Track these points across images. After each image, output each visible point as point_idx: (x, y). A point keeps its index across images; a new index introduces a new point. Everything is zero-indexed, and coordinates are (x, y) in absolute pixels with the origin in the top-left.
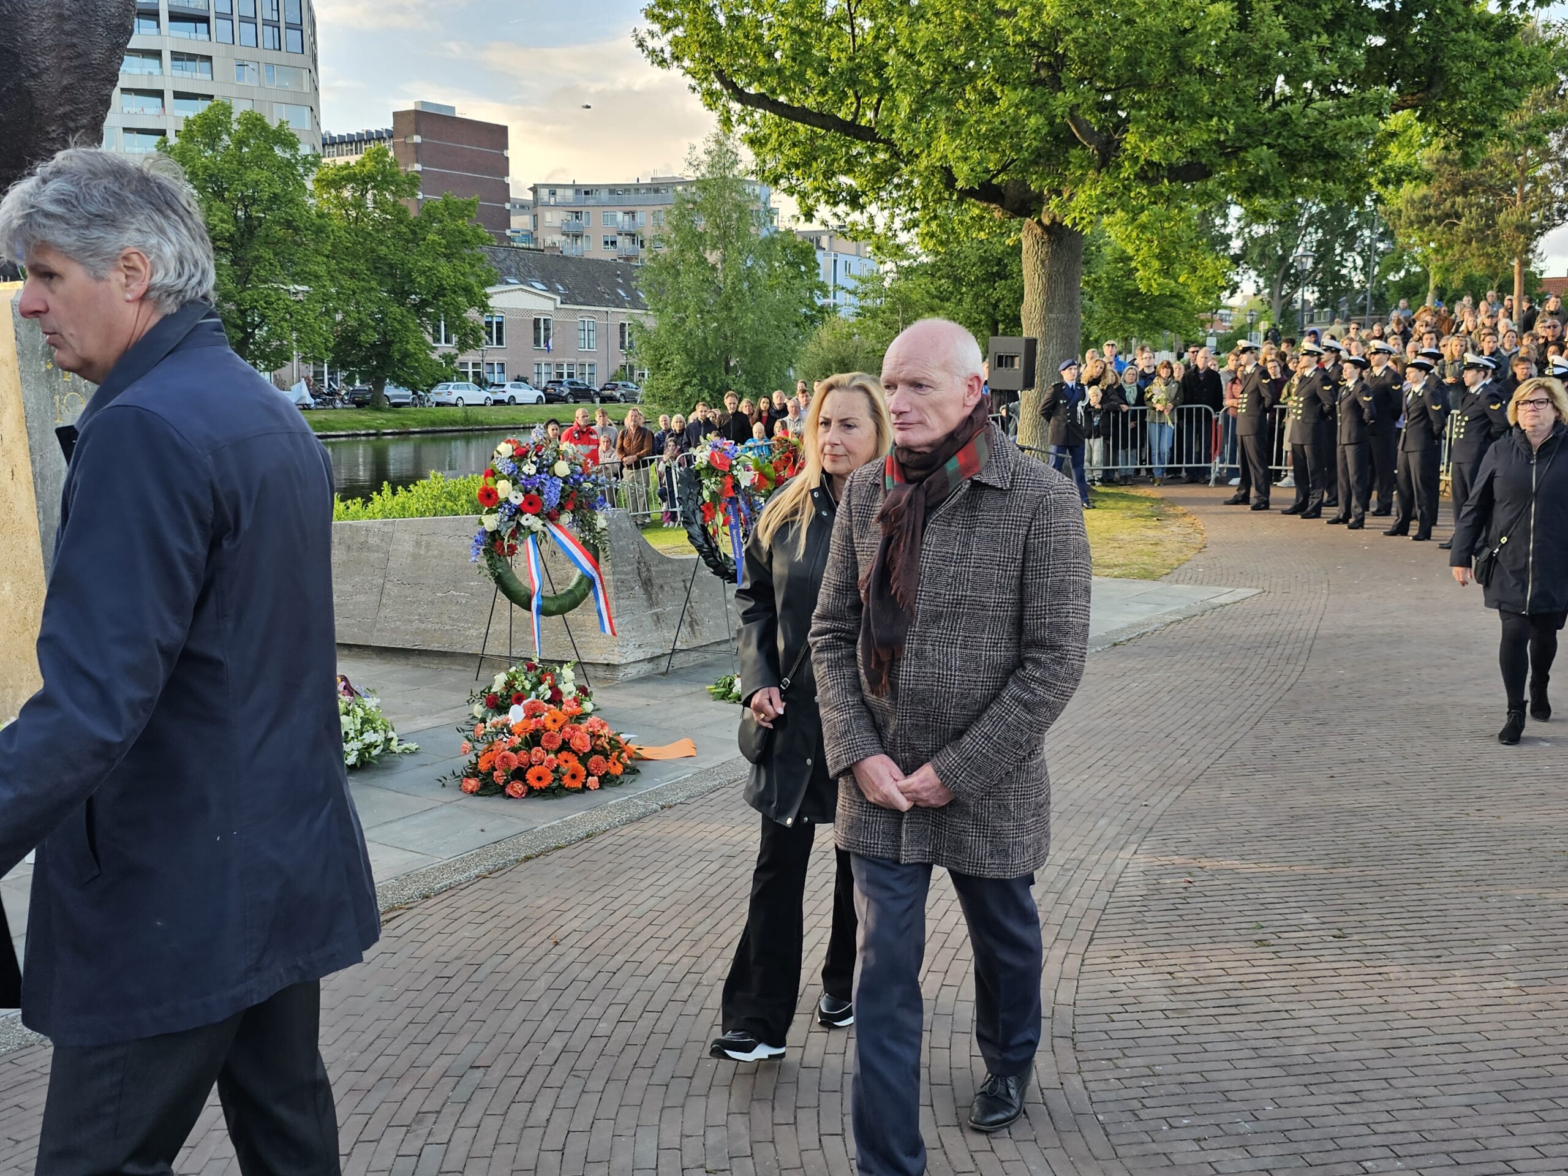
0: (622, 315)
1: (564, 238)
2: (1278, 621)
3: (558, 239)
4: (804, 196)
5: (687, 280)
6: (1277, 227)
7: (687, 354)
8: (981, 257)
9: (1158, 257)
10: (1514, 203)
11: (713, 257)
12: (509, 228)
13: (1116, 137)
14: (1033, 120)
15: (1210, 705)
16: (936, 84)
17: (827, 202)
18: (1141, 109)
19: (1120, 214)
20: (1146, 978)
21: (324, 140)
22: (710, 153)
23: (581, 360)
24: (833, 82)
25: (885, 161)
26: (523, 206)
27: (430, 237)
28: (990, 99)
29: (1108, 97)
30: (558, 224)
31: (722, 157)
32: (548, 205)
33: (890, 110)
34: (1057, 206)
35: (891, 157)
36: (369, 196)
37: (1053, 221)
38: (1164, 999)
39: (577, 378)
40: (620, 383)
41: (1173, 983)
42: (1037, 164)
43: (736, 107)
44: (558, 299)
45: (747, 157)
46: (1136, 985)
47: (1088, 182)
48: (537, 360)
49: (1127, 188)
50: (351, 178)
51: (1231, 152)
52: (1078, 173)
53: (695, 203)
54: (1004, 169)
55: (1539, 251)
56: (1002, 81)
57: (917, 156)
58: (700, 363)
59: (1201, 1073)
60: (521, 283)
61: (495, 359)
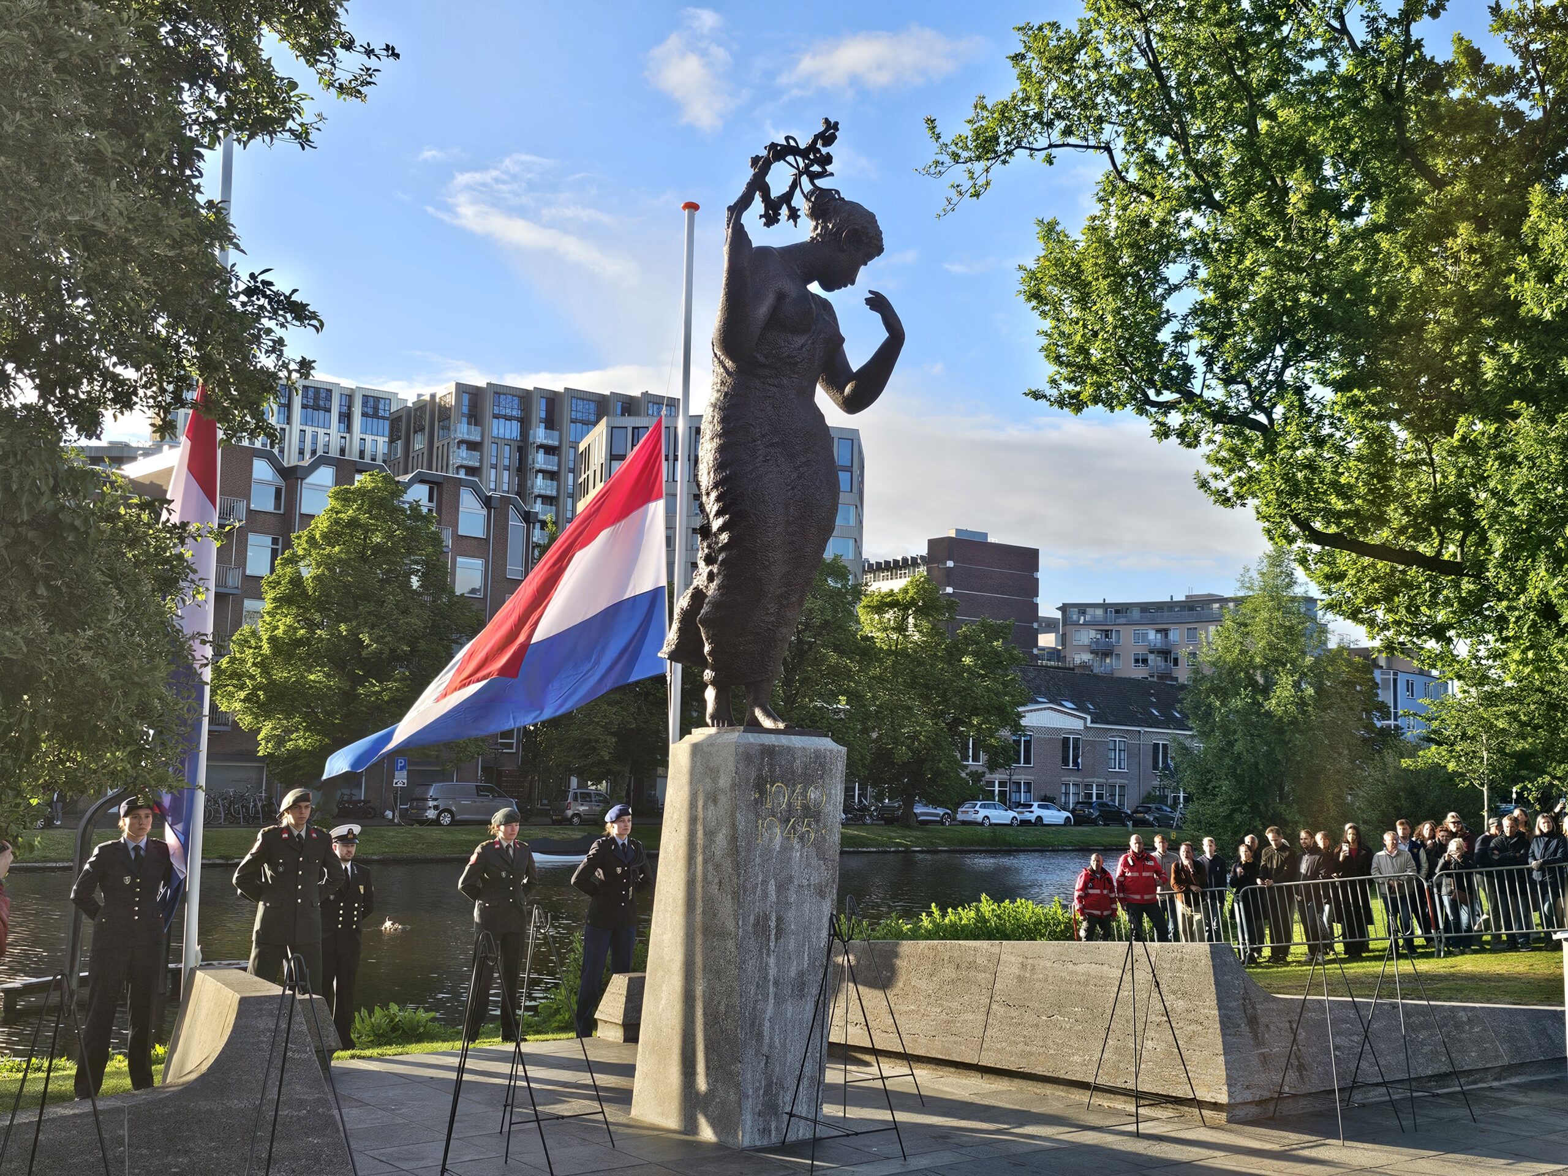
0: (1155, 735)
1: (1092, 656)
3: (1087, 657)
7: (1236, 780)
12: (1036, 646)
21: (865, 567)
22: (1263, 574)
23: (1111, 781)
26: (1052, 625)
30: (1087, 642)
32: (1077, 624)
36: (910, 620)
39: (1106, 800)
40: (1152, 806)
43: (1315, 548)
44: (1088, 718)
48: (1065, 780)
50: (894, 604)
58: (1250, 789)
60: (1051, 702)
61: (1022, 778)
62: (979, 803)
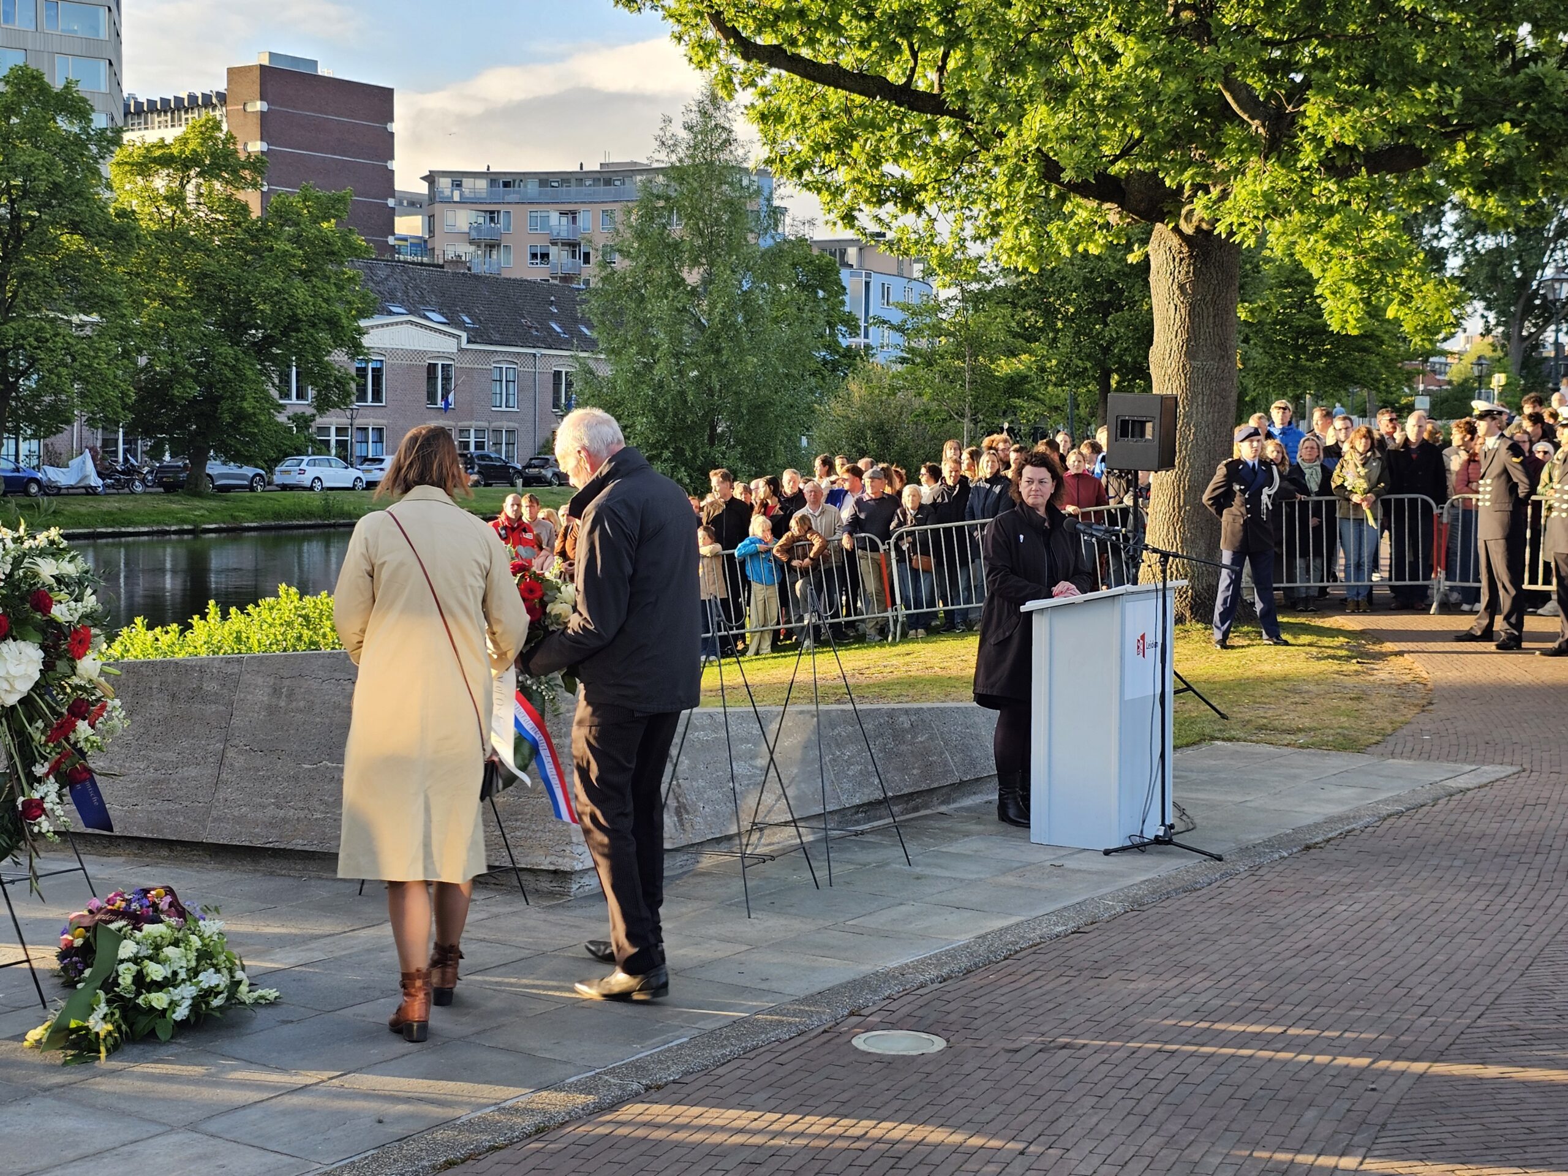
0: (556, 359)
1: (472, 248)
2: (1547, 814)
3: (464, 250)
6: (1514, 238)
7: (656, 417)
8: (1085, 278)
9: (1358, 281)
12: (393, 233)
13: (1290, 108)
15: (1457, 940)
17: (869, 201)
18: (1326, 69)
19: (1297, 217)
21: (127, 106)
22: (691, 128)
23: (495, 424)
24: (879, 30)
26: (414, 203)
27: (281, 245)
28: (1111, 57)
29: (1277, 53)
30: (465, 228)
32: (449, 201)
34: (1204, 208)
36: (190, 187)
37: (1200, 225)
39: (489, 450)
42: (1174, 147)
43: (738, 65)
44: (464, 336)
47: (1250, 174)
49: (1308, 182)
50: (167, 161)
52: (1235, 161)
54: (1125, 153)
56: (1124, 29)
60: (411, 313)
61: (370, 422)
62: (306, 459)
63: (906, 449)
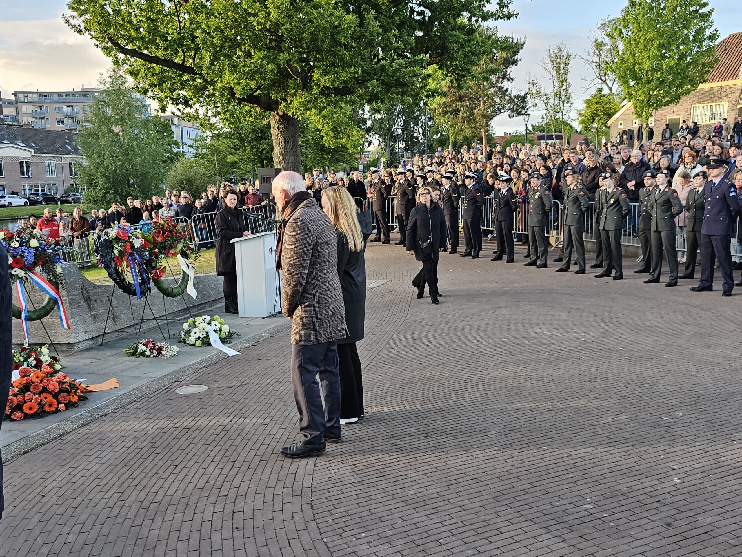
0: (69, 159)
1: (34, 119)
3: (31, 120)
4: (160, 100)
5: (103, 141)
6: (386, 115)
8: (253, 129)
9: (333, 130)
10: (480, 105)
11: (117, 129)
12: (2, 114)
13: (309, 74)
14: (270, 66)
16: (222, 47)
17: (173, 104)
18: (319, 62)
19: (313, 110)
20: (344, 468)
22: (111, 77)
23: (48, 182)
24: (170, 45)
25: (201, 83)
26: (10, 103)
28: (250, 56)
29: (305, 56)
30: (30, 112)
31: (116, 79)
32: (23, 102)
33: (201, 59)
34: (284, 107)
35: (203, 82)
37: (284, 113)
38: (352, 477)
39: (47, 192)
40: (71, 193)
41: (356, 469)
42: (274, 86)
43: (121, 56)
44: (33, 151)
45: (130, 81)
46: (340, 473)
47: (298, 95)
48: (24, 183)
49: (317, 99)
51: (361, 82)
52: (293, 91)
53: (105, 102)
54: (259, 88)
55: (491, 126)
56: (254, 47)
57: (216, 82)
58: (113, 183)
59: (369, 510)
60: (11, 143)
63: (198, 186)
